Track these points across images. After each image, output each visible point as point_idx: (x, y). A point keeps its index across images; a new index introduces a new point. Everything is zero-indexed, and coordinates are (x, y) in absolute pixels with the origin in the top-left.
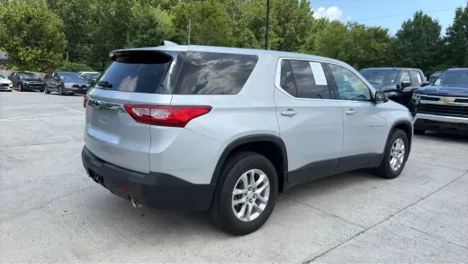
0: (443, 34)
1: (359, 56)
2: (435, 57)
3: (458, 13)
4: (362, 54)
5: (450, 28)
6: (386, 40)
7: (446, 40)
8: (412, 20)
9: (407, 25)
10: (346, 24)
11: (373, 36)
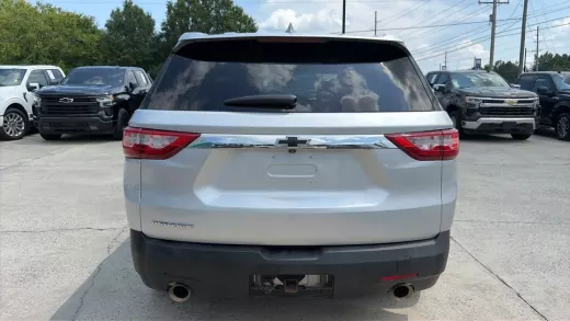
0: (158, 29)
1: (63, 50)
2: (155, 55)
3: (170, 7)
4: (68, 49)
5: (163, 24)
6: (94, 31)
7: (161, 36)
8: (122, 9)
9: (115, 15)
10: (34, 5)
11: (75, 23)
